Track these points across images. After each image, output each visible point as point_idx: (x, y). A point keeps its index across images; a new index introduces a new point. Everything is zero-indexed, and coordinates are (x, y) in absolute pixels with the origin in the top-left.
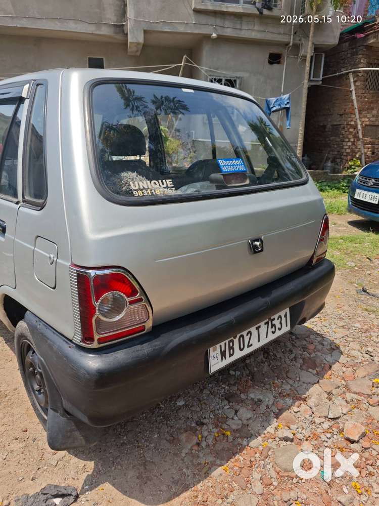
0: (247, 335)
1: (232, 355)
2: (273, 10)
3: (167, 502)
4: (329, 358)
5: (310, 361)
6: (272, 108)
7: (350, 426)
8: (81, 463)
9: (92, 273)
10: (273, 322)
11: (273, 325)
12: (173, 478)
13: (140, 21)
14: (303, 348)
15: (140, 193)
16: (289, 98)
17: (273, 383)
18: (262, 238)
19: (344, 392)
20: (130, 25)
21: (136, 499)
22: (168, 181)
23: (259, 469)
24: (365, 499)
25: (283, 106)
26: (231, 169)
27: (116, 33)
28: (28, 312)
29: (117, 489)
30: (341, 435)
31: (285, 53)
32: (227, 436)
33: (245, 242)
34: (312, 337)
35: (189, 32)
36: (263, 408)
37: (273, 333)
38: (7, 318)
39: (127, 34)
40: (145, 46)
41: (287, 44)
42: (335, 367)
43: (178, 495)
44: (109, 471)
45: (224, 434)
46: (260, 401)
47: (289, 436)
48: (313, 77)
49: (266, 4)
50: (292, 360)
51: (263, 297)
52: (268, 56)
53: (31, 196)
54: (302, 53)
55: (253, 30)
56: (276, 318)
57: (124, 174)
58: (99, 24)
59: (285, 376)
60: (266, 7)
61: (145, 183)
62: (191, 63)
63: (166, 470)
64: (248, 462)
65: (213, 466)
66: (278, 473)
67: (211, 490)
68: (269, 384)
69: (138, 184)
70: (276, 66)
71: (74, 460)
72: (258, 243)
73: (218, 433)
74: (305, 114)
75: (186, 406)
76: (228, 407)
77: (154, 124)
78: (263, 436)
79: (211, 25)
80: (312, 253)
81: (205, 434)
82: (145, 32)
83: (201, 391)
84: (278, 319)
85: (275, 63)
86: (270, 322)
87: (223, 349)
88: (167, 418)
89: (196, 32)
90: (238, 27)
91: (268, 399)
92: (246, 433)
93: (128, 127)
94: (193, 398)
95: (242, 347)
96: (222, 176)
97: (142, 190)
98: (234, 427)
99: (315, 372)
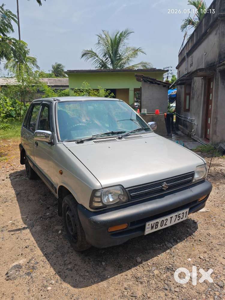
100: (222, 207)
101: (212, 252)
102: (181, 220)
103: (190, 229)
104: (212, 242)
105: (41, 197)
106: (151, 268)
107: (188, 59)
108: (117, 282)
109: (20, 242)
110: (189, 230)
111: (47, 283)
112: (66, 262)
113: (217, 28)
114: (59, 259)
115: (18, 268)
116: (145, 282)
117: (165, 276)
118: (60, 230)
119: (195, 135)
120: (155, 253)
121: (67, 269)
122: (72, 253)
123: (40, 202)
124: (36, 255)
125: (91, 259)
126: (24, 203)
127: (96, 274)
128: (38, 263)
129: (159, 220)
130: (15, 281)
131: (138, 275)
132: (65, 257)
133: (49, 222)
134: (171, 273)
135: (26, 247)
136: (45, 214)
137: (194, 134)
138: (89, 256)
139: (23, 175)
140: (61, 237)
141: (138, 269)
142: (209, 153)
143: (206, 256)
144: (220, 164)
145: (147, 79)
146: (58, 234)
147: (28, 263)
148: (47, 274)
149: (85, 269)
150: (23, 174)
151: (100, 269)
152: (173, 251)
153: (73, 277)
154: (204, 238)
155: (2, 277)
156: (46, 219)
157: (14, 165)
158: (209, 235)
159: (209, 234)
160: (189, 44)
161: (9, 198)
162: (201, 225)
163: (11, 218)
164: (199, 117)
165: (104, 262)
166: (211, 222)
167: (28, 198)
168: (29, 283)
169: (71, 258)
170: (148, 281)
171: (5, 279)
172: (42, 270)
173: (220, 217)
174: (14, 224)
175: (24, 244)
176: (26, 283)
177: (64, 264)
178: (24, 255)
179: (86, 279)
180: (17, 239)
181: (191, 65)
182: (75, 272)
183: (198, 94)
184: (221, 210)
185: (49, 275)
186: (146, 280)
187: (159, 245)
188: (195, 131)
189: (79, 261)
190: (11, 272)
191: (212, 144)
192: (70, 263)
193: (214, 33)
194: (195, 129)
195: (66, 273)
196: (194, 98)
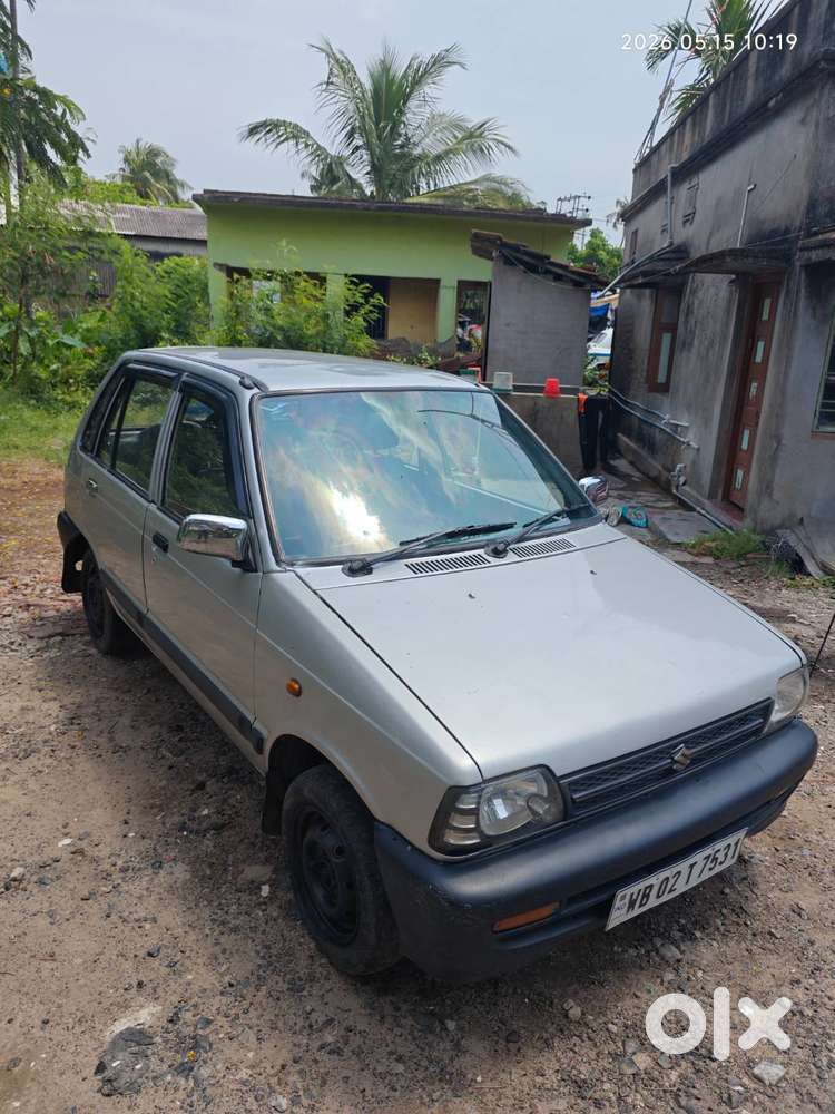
100: (824, 798)
101: (818, 979)
102: (718, 869)
103: (732, 887)
104: (812, 943)
105: (165, 737)
106: (620, 1044)
107: (675, 191)
108: (511, 1101)
109: (123, 931)
110: (727, 890)
111: (260, 1106)
112: (314, 1016)
113: (811, 101)
114: (284, 1006)
115: (139, 1044)
116: (609, 1100)
117: (674, 1075)
118: (264, 884)
119: (684, 484)
120: (625, 984)
121: (322, 1047)
122: (327, 979)
123: (163, 757)
124: (195, 988)
125: (405, 1007)
126: (104, 760)
127: (431, 1069)
128: (209, 1022)
129: (655, 880)
130: (140, 1099)
131: (580, 1072)
132: (305, 997)
133: (215, 846)
134: (693, 1064)
135: (150, 955)
136: (195, 811)
137: (682, 480)
138: (393, 995)
139: (73, 635)
140: (274, 911)
141: (576, 1049)
142: (743, 563)
143: (800, 996)
144: (788, 612)
145: (515, 254)
146: (261, 900)
147: (171, 1021)
148: (252, 1067)
149: (387, 1046)
150: (73, 631)
151: (442, 1046)
152: (685, 975)
153: (350, 1081)
154: (784, 923)
155: (84, 1080)
156: (202, 833)
157: (26, 585)
158: (799, 915)
159: (798, 911)
160: (682, 135)
161: (40, 737)
162: (764, 872)
163: (65, 827)
164: (706, 422)
165: (452, 1019)
166: (797, 858)
167: (111, 740)
168: (191, 1106)
169: (326, 1004)
170: (620, 1098)
171: (99, 1091)
172: (230, 1051)
173: (824, 838)
174: (80, 852)
175: (140, 941)
176: (182, 1108)
177: (307, 1024)
178: (148, 989)
179: (399, 1088)
180: (108, 916)
181: (688, 218)
182: (354, 1060)
183: (709, 333)
184: (823, 810)
185: (260, 1074)
186: (611, 1090)
187: (632, 952)
188: (688, 469)
189: (360, 1014)
190: (114, 1059)
191: (754, 531)
192: (330, 1022)
193: (796, 114)
194: (689, 463)
195: (322, 1064)
196: (691, 344)
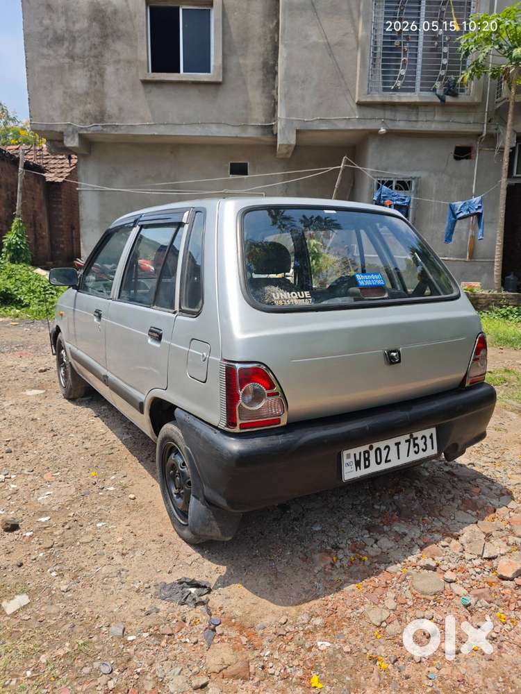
0: (385, 449)
1: (368, 466)
2: (459, 96)
3: (296, 605)
4: (494, 502)
5: (470, 502)
6: (458, 214)
7: (505, 563)
8: (214, 566)
9: (238, 366)
10: (416, 442)
11: (415, 445)
12: (304, 589)
13: (293, 120)
14: (465, 490)
15: (281, 303)
16: (481, 202)
17: (423, 520)
18: (401, 349)
19: (507, 536)
20: (280, 126)
21: (267, 599)
22: (305, 292)
23: (395, 590)
24: (509, 628)
25: (473, 211)
26: (368, 283)
27: (264, 134)
28: (177, 409)
29: (248, 589)
30: (495, 573)
31: (477, 145)
32: (364, 561)
33: (380, 352)
34: (479, 481)
35: (351, 128)
36: (407, 540)
37: (416, 453)
38: (151, 425)
39: (276, 135)
40: (297, 147)
41: (480, 135)
42: (502, 511)
43: (308, 602)
44: (241, 576)
45: (360, 559)
46: (406, 535)
47: (431, 564)
48: (517, 174)
49: (450, 90)
50: (449, 500)
51: (402, 410)
52: (453, 151)
53: (186, 306)
54: (499, 145)
55: (432, 121)
56: (420, 438)
57: (267, 288)
58: (245, 126)
59: (437, 513)
60: (449, 93)
61: (286, 295)
62: (352, 164)
63: (297, 581)
64: (384, 583)
65: (346, 582)
66: (414, 595)
67: (342, 601)
68: (419, 520)
69: (279, 296)
70: (464, 162)
71: (207, 562)
72: (394, 354)
73: (354, 557)
74: (504, 220)
75: (323, 531)
76: (368, 536)
77: (300, 242)
78: (403, 563)
79: (378, 119)
80: (464, 374)
81: (341, 556)
82: (298, 132)
83: (340, 520)
84: (422, 439)
85: (462, 158)
86: (412, 440)
87: (358, 458)
88: (301, 540)
89: (361, 127)
90: (414, 118)
91: (415, 532)
92: (384, 560)
93: (274, 244)
94: (331, 525)
95: (379, 461)
96: (359, 290)
97: (282, 300)
98: (372, 553)
99: (474, 513)
